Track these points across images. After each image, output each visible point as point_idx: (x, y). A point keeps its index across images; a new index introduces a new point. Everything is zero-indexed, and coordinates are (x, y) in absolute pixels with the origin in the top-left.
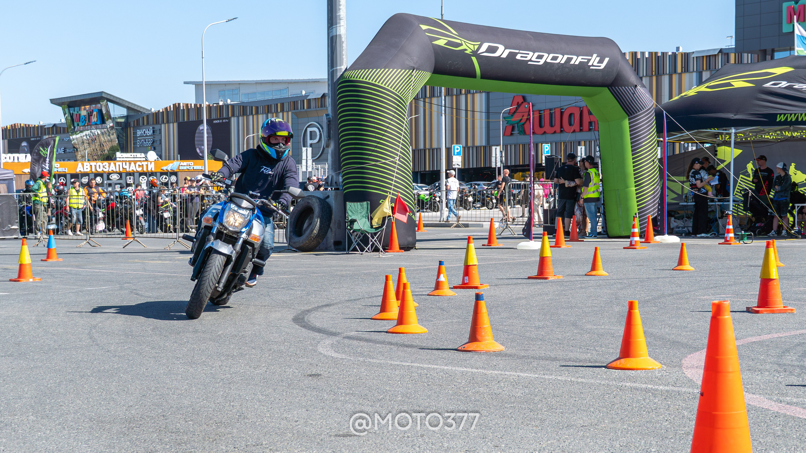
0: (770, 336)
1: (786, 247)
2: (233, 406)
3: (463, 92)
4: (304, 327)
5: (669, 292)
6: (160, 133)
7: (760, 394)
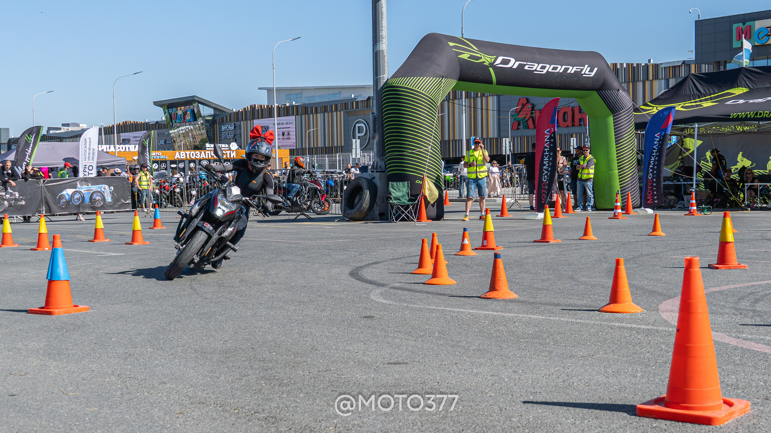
0: (728, 287)
1: (740, 217)
2: (306, 341)
3: (479, 95)
4: (359, 279)
5: (646, 253)
6: (240, 128)
7: (722, 332)
